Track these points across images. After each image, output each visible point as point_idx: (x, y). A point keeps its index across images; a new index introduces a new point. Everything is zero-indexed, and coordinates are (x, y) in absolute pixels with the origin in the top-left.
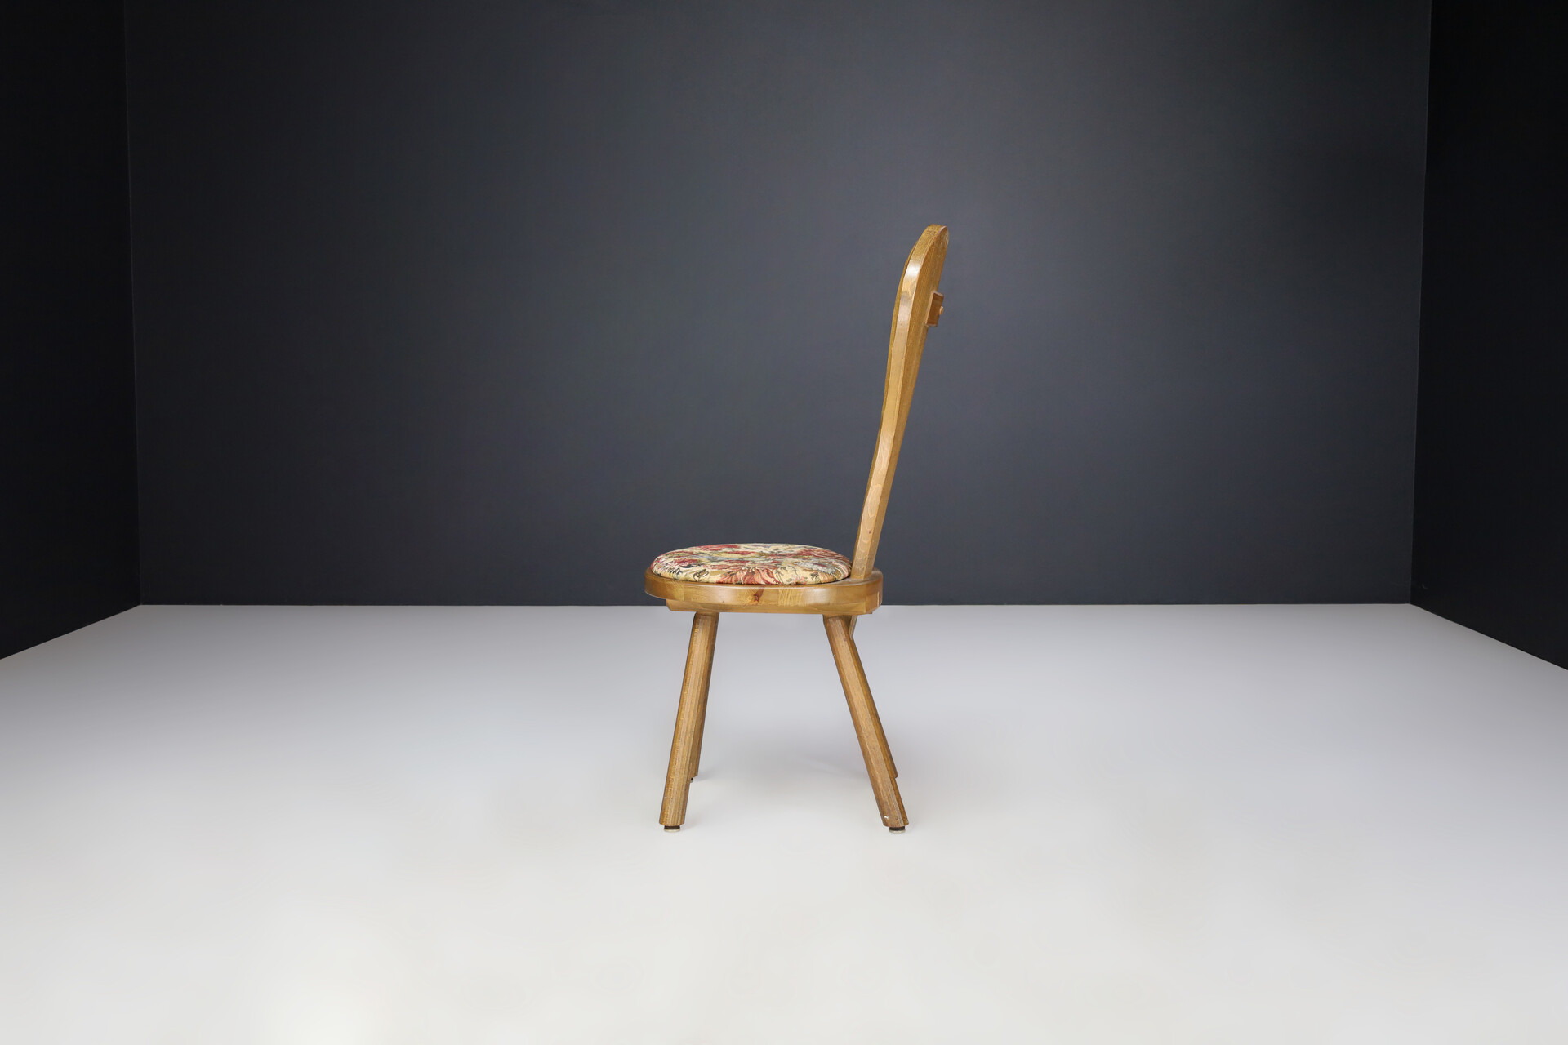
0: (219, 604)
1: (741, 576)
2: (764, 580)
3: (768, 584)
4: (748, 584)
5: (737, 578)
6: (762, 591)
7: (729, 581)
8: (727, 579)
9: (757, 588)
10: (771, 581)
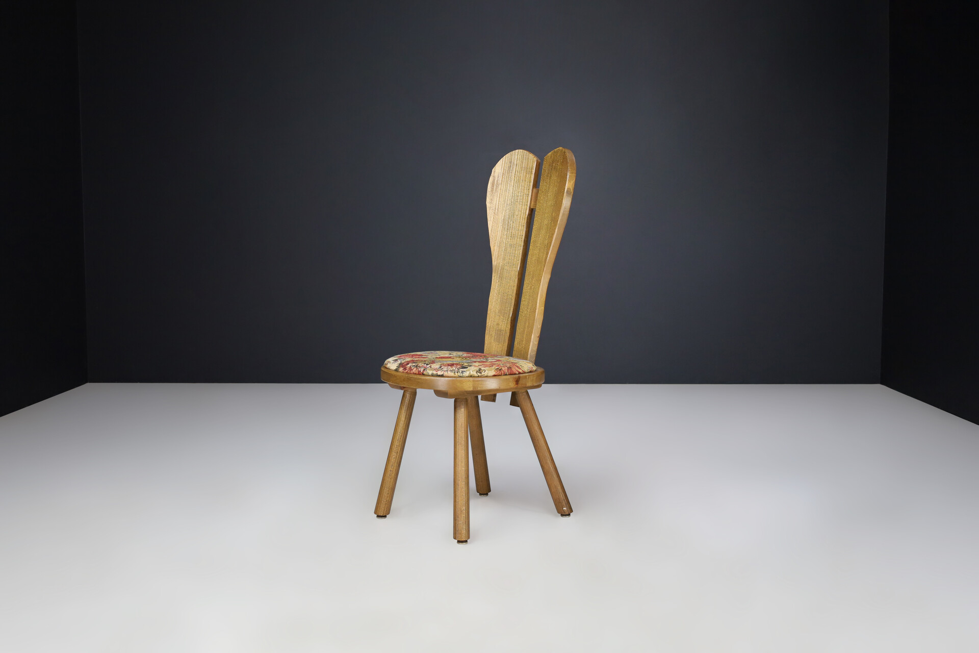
0: (137, 382)
1: (505, 369)
2: (518, 371)
3: (520, 373)
4: (510, 375)
5: (504, 372)
6: (519, 378)
7: (500, 374)
8: (498, 373)
9: (517, 376)
10: (521, 371)
